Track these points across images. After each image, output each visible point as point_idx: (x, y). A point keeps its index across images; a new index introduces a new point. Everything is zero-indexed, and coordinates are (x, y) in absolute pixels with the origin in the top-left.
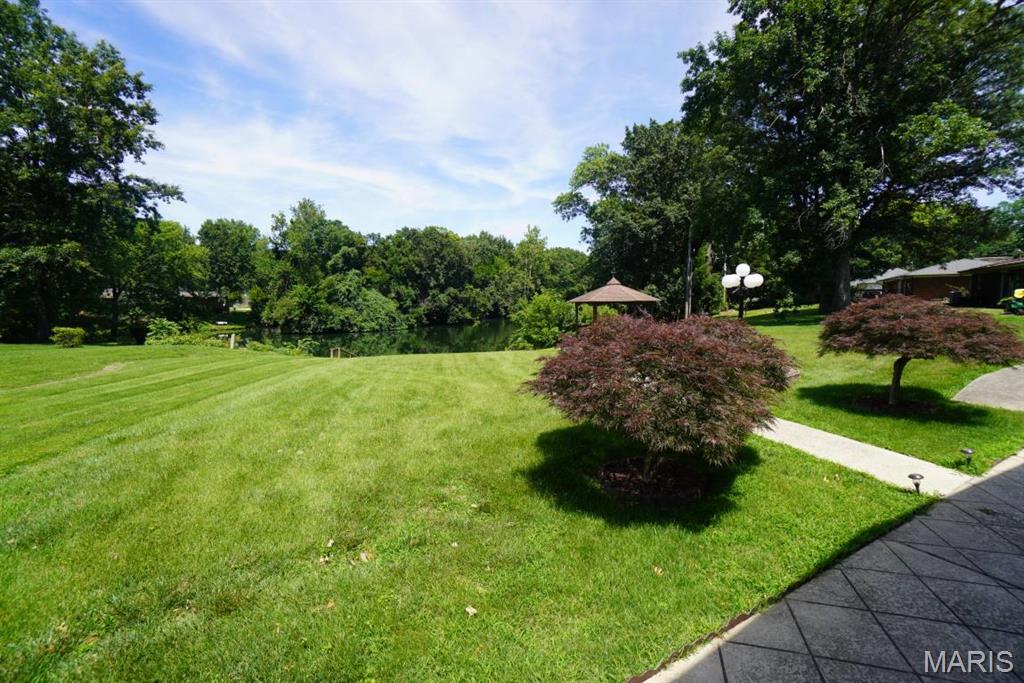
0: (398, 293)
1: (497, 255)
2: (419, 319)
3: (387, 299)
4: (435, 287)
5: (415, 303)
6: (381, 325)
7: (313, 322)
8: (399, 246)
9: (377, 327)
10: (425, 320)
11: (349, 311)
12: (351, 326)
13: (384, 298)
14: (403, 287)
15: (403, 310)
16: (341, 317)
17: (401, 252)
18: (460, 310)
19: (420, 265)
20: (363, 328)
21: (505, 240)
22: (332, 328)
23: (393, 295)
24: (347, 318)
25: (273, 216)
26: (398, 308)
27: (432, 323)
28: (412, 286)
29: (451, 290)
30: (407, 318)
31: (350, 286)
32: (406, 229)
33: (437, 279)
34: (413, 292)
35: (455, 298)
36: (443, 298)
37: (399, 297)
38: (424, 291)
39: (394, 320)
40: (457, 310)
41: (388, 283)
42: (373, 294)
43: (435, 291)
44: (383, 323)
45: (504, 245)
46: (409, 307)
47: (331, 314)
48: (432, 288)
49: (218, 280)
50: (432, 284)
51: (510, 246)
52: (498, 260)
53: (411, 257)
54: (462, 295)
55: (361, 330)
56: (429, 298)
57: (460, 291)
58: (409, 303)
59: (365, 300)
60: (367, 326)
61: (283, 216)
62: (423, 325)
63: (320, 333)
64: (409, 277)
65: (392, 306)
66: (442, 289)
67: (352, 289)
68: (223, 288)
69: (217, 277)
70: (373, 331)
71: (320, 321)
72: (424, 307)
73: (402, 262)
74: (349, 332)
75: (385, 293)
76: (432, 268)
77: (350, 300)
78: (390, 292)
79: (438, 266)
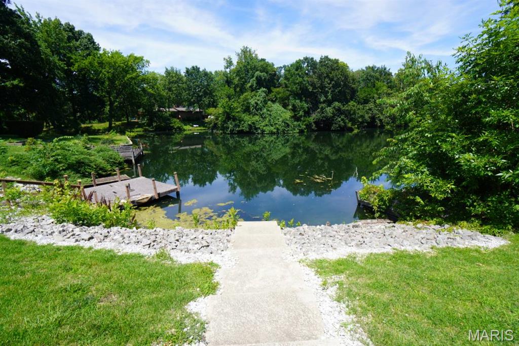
0: (294, 106)
1: (378, 79)
2: (309, 126)
3: (285, 110)
4: (324, 102)
5: (307, 113)
6: (278, 129)
7: (230, 125)
8: (297, 70)
9: (275, 130)
10: (314, 127)
11: (257, 118)
12: (256, 129)
13: (283, 109)
14: (298, 101)
15: (296, 118)
16: (249, 123)
17: (298, 74)
18: (342, 120)
19: (313, 84)
20: (265, 131)
21: (385, 69)
22: (242, 131)
23: (290, 107)
24: (253, 123)
25: (224, 59)
26: (292, 117)
27: (319, 129)
28: (305, 101)
29: (336, 104)
30: (299, 125)
31: (258, 100)
32: (306, 59)
33: (326, 96)
34: (305, 105)
35: (339, 110)
36: (329, 111)
37: (294, 109)
38: (315, 105)
39: (288, 125)
40: (339, 119)
41: (288, 98)
42: (277, 107)
43: (324, 105)
44: (280, 127)
45: (384, 73)
46: (301, 116)
47: (243, 120)
48: (321, 103)
49: (192, 100)
50: (322, 100)
51: (390, 74)
52: (379, 84)
53: (306, 79)
54: (345, 108)
55: (263, 131)
56: (319, 110)
57: (344, 105)
58: (301, 113)
59: (268, 110)
60: (267, 129)
61: (231, 59)
62: (313, 131)
63: (235, 134)
64: (303, 93)
65: (288, 114)
66: (329, 103)
67: (259, 102)
68: (195, 105)
69: (192, 98)
70: (272, 133)
71: (236, 126)
72: (314, 116)
73: (297, 81)
74: (254, 133)
75: (285, 106)
76: (322, 87)
77: (257, 111)
78: (288, 105)
79: (327, 85)
